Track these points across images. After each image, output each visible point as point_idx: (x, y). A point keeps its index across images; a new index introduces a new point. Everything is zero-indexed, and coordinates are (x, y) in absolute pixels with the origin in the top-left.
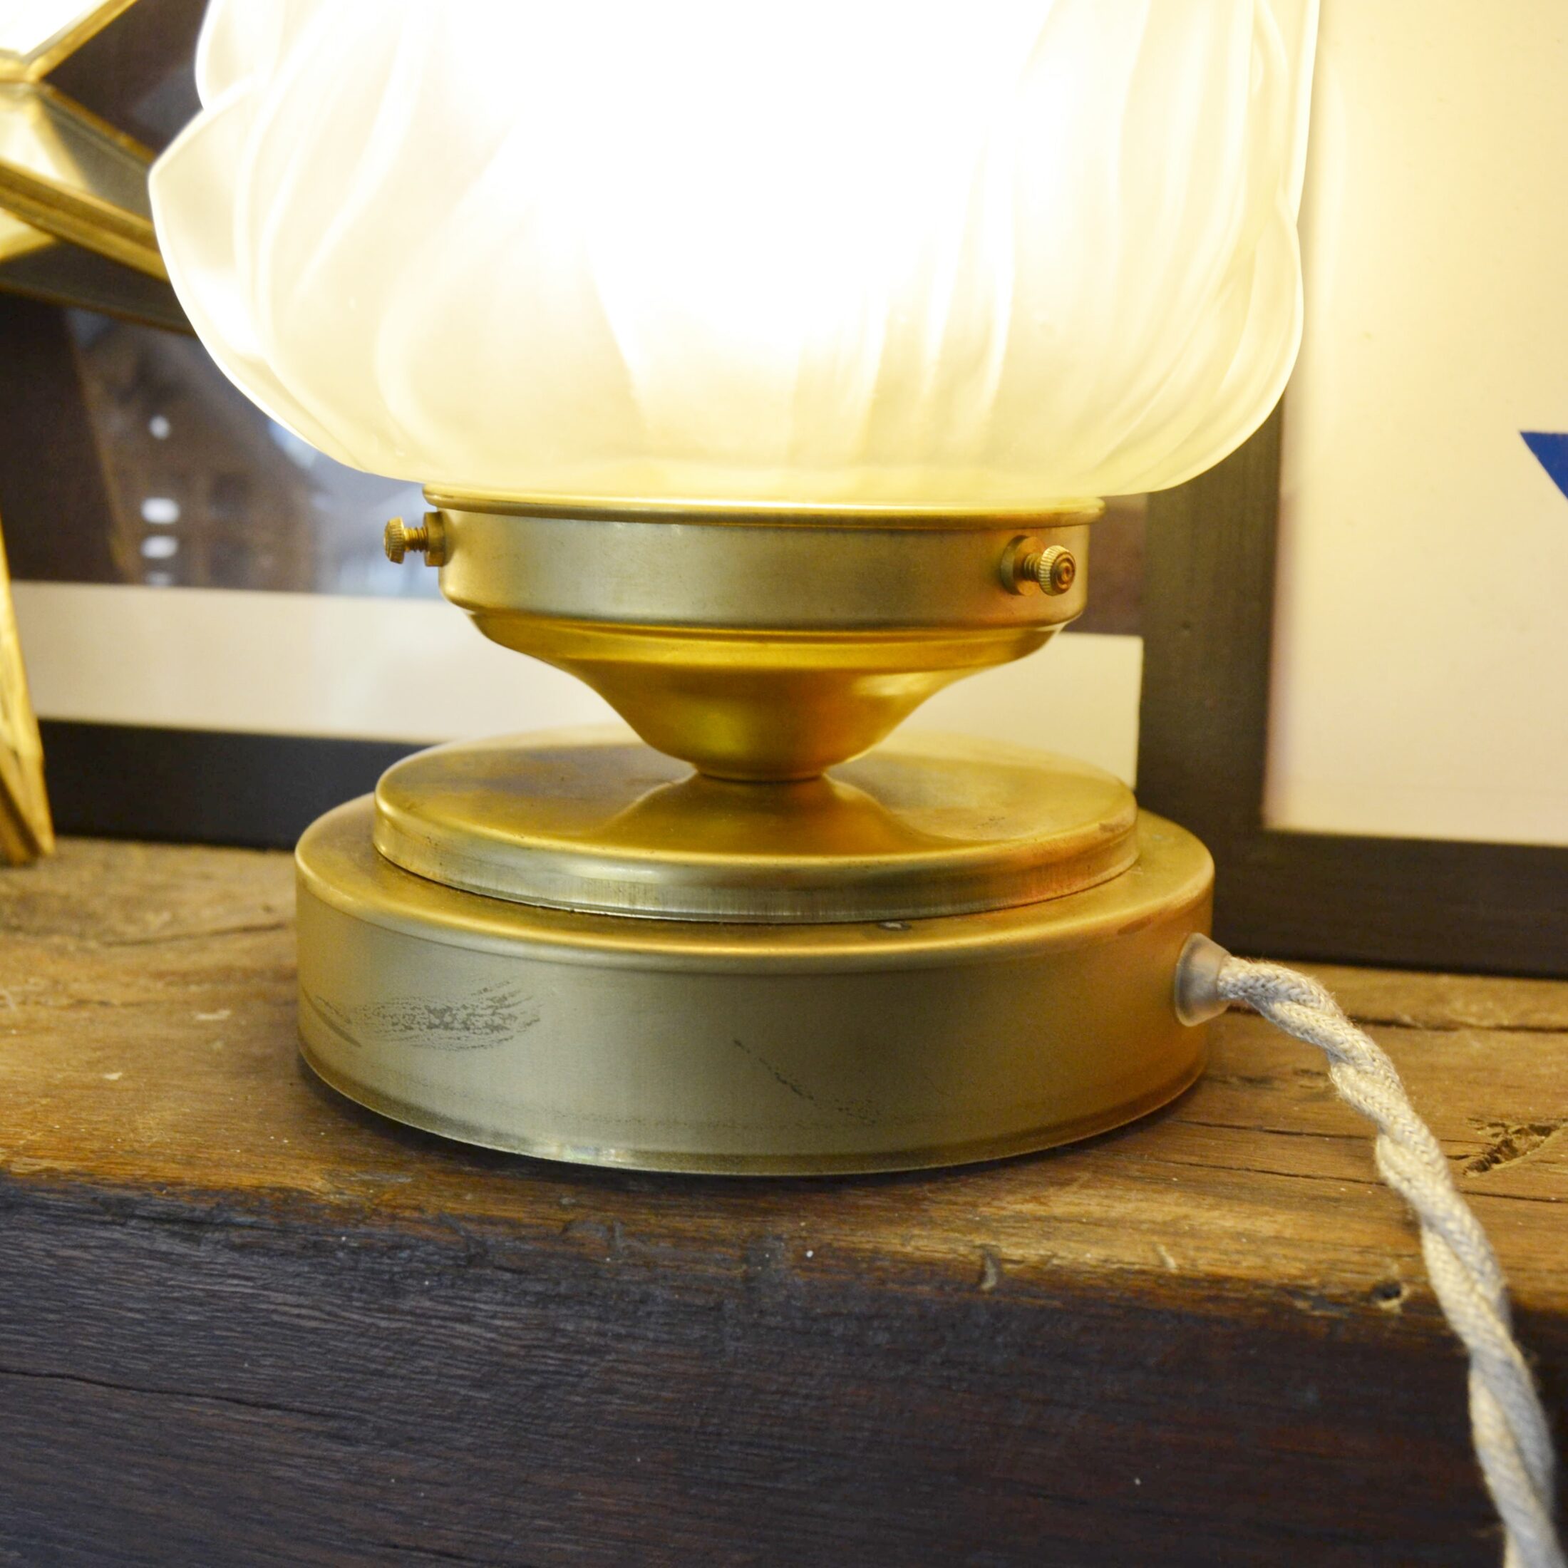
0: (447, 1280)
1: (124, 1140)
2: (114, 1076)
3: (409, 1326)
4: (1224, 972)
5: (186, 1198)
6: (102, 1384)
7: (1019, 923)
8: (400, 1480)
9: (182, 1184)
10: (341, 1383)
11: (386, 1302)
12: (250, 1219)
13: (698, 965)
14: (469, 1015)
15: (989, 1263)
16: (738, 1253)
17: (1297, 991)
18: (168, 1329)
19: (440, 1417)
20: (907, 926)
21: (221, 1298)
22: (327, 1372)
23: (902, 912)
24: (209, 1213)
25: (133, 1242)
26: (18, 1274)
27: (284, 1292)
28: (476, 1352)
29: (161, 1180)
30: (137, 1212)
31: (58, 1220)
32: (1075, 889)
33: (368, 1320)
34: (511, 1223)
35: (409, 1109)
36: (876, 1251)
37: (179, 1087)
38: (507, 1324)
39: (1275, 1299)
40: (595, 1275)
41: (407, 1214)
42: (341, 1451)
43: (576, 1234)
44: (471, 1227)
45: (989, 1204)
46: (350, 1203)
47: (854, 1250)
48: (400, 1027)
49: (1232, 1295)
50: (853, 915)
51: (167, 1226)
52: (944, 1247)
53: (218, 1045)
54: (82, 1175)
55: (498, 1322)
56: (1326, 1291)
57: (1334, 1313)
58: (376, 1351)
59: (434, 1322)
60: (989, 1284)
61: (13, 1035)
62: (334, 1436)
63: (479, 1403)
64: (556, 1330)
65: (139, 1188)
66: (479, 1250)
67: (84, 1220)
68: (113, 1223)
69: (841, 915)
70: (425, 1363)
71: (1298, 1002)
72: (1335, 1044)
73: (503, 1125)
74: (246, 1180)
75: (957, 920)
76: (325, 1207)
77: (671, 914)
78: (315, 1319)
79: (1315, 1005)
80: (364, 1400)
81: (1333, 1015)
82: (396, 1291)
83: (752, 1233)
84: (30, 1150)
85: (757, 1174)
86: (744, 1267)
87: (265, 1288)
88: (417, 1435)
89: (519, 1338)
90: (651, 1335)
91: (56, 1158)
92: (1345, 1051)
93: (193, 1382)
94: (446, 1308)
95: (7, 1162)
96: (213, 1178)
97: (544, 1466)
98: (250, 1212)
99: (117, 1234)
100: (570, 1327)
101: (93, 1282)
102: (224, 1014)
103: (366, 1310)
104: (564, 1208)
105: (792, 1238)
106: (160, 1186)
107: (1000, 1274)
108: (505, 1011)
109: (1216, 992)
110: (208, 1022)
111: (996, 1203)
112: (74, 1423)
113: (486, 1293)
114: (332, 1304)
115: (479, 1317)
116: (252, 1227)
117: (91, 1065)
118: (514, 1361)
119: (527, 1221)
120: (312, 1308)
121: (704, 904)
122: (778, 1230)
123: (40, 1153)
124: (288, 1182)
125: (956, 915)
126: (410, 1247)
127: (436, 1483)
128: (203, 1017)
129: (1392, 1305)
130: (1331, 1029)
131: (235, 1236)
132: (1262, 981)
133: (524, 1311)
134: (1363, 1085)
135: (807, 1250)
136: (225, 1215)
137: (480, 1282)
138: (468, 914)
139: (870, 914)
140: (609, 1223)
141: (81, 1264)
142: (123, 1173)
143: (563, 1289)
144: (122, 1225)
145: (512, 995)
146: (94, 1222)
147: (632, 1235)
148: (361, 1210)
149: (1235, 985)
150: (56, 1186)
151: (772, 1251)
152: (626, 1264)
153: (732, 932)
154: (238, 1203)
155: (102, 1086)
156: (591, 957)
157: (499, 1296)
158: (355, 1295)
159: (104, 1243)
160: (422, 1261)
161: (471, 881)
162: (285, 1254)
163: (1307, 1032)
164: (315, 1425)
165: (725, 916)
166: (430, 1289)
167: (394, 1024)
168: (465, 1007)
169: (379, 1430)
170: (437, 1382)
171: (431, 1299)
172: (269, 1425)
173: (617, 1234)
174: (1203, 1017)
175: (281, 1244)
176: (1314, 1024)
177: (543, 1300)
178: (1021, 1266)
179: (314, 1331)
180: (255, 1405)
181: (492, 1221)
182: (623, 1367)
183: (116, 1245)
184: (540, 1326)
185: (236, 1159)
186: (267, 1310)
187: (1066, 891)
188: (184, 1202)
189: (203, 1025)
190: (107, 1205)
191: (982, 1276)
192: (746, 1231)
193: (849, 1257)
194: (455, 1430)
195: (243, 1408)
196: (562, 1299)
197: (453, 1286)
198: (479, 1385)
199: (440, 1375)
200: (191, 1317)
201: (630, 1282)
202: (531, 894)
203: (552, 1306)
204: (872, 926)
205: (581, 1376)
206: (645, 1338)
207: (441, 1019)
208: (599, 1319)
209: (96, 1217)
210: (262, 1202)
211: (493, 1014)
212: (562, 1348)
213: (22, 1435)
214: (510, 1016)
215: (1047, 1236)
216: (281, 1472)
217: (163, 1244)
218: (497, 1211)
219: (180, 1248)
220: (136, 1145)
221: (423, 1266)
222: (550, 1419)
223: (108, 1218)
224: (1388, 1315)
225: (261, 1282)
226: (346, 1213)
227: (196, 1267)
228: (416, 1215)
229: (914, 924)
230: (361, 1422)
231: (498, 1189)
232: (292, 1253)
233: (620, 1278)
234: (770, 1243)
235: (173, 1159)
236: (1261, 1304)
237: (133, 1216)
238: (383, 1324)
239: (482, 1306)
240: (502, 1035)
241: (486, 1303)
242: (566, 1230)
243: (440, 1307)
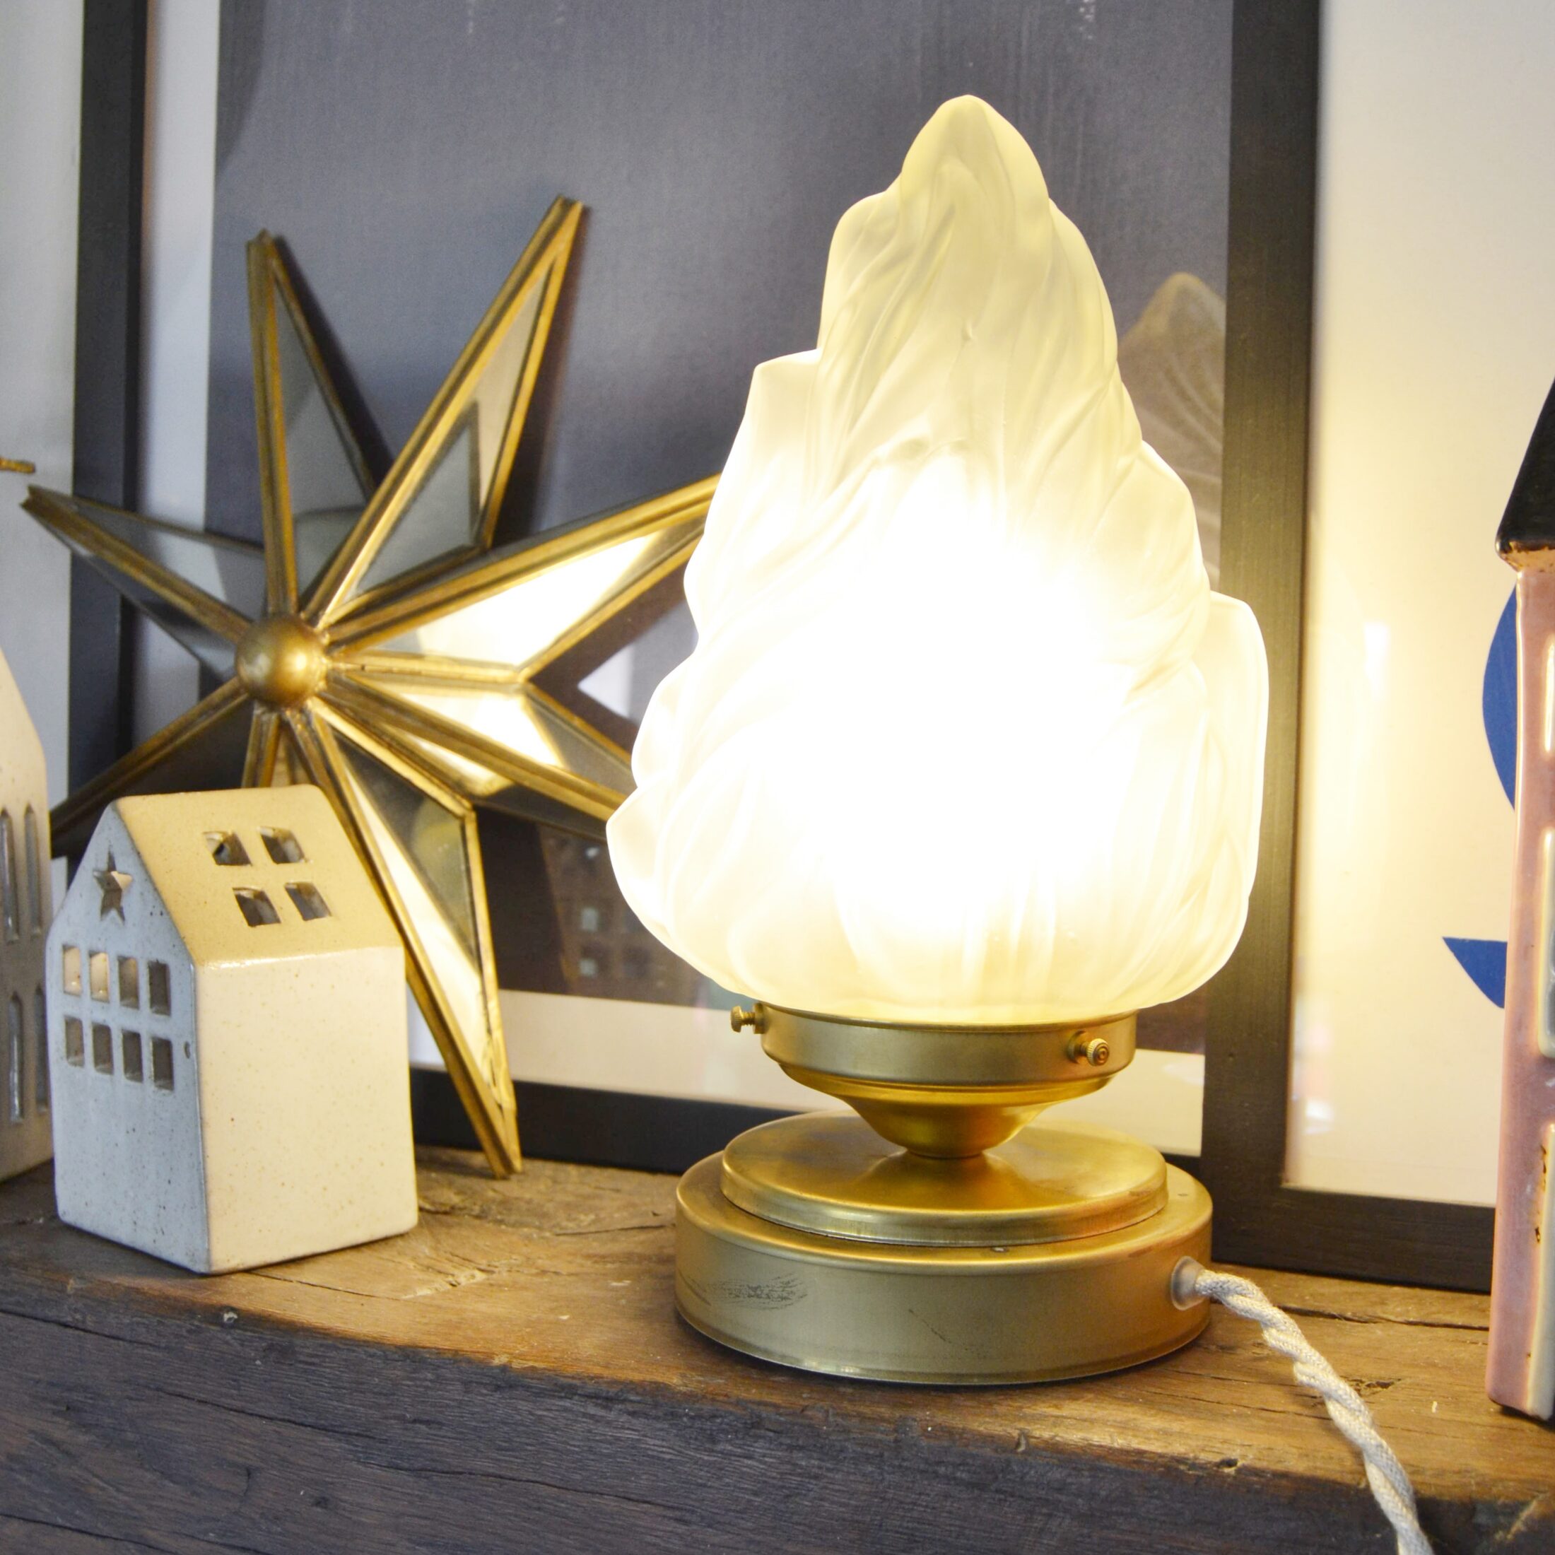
0: (740, 1436)
1: (572, 1353)
2: (565, 1317)
3: (720, 1460)
4: (1200, 1278)
5: (605, 1385)
6: (555, 1487)
7: (1069, 1250)
8: (713, 1545)
9: (602, 1378)
10: (683, 1491)
11: (708, 1446)
12: (638, 1398)
13: (890, 1268)
14: (770, 1291)
15: (1023, 1438)
16: (893, 1426)
17: (1240, 1288)
18: (592, 1457)
19: (734, 1511)
20: (1007, 1250)
21: (621, 1441)
22: (676, 1484)
23: (1005, 1242)
24: (617, 1394)
25: (575, 1408)
26: (514, 1424)
27: (655, 1439)
28: (755, 1475)
29: (592, 1375)
30: (579, 1392)
31: (537, 1395)
32: (1111, 1229)
33: (698, 1456)
34: (776, 1406)
35: (736, 1340)
36: (964, 1429)
37: (602, 1325)
38: (771, 1460)
39: (1169, 1463)
40: (819, 1436)
41: (721, 1398)
42: (682, 1529)
43: (809, 1413)
44: (755, 1407)
45: (1029, 1407)
46: (691, 1391)
47: (954, 1428)
48: (733, 1296)
49: (1145, 1460)
50: (978, 1243)
51: (594, 1400)
52: (1000, 1429)
53: (623, 1302)
54: (550, 1370)
55: (766, 1459)
56: (1197, 1461)
57: (1200, 1473)
58: (702, 1473)
59: (733, 1458)
60: (1022, 1449)
61: (505, 1291)
62: (678, 1520)
63: (756, 1504)
64: (795, 1465)
65: (580, 1379)
66: (758, 1420)
67: (550, 1395)
68: (566, 1397)
69: (971, 1242)
70: (727, 1480)
71: (1241, 1295)
72: (1263, 1317)
73: (788, 1351)
74: (636, 1377)
75: (1036, 1247)
76: (678, 1393)
77: (879, 1240)
78: (671, 1454)
79: (1251, 1296)
80: (696, 1500)
81: (1261, 1301)
82: (713, 1439)
83: (901, 1416)
84: (522, 1356)
85: (921, 1383)
86: (896, 1435)
87: (645, 1436)
88: (722, 1520)
89: (777, 1469)
90: (845, 1469)
91: (536, 1361)
92: (1269, 1320)
93: (605, 1487)
94: (739, 1450)
95: (510, 1362)
96: (619, 1375)
97: (789, 1540)
98: (637, 1394)
99: (567, 1403)
100: (804, 1463)
101: (554, 1430)
102: (627, 1282)
103: (696, 1449)
104: (804, 1399)
105: (921, 1420)
106: (592, 1378)
107: (1028, 1444)
108: (789, 1289)
109: (1195, 1290)
110: (617, 1287)
111: (1034, 1407)
112: (539, 1509)
113: (761, 1443)
114: (680, 1446)
115: (757, 1456)
116: (639, 1402)
117: (552, 1310)
118: (775, 1482)
119: (784, 1405)
120: (669, 1448)
121: (896, 1235)
122: (914, 1416)
123: (528, 1358)
124: (659, 1379)
125: (1036, 1244)
126: (721, 1416)
127: (732, 1548)
128: (615, 1284)
129: (1231, 1470)
130: (1260, 1308)
131: (630, 1407)
132: (1220, 1284)
133: (780, 1453)
134: (1282, 1337)
135: (928, 1427)
136: (625, 1395)
137: (758, 1437)
138: (770, 1235)
139: (987, 1243)
140: (826, 1408)
141: (546, 1419)
142: (570, 1371)
143: (800, 1443)
144: (570, 1399)
145: (793, 1281)
146: (554, 1396)
147: (837, 1414)
148: (696, 1396)
149: (1205, 1287)
150: (536, 1376)
151: (911, 1427)
152: (834, 1431)
153: (909, 1251)
154: (633, 1389)
155: (558, 1322)
156: (834, 1262)
157: (767, 1445)
158: (692, 1441)
159: (560, 1408)
160: (727, 1424)
161: (773, 1216)
162: (656, 1418)
163: (1247, 1312)
164: (670, 1513)
165: (908, 1242)
166: (731, 1440)
167: (730, 1294)
168: (768, 1286)
169: (703, 1518)
170: (733, 1491)
171: (732, 1445)
172: (645, 1513)
173: (830, 1414)
174: (1191, 1304)
175: (653, 1412)
176: (1250, 1306)
177: (791, 1448)
178: (1039, 1440)
179: (670, 1460)
180: (637, 1501)
181: (766, 1404)
182: (831, 1486)
183: (566, 1410)
184: (788, 1462)
185: (632, 1366)
186: (645, 1448)
187: (1105, 1231)
188: (604, 1387)
189: (615, 1289)
190: (563, 1387)
191: (1018, 1444)
192: (898, 1415)
193: (950, 1432)
194: (743, 1519)
195: (631, 1503)
196: (801, 1448)
197: (743, 1439)
198: (755, 1494)
199: (735, 1486)
200: (605, 1451)
201: (836, 1440)
202: (805, 1226)
203: (795, 1451)
204: (986, 1250)
205: (809, 1490)
206: (843, 1471)
207: (755, 1292)
208: (819, 1459)
209: (556, 1394)
210: (645, 1390)
211: (783, 1291)
212: (800, 1475)
213: (510, 1514)
214: (792, 1292)
215: (1055, 1425)
216: (649, 1539)
217: (592, 1410)
218: (767, 1399)
219: (601, 1412)
220: (578, 1356)
221: (727, 1427)
222: (793, 1513)
223: (563, 1394)
224: (1228, 1475)
225: (642, 1433)
226: (690, 1397)
227: (609, 1423)
228: (726, 1399)
229: (1011, 1249)
230: (693, 1512)
231: (769, 1387)
232: (659, 1418)
233: (830, 1438)
234: (910, 1422)
235: (598, 1364)
236: (1162, 1466)
237: (576, 1394)
238: (706, 1458)
239: (757, 1450)
240: (788, 1302)
241: (759, 1448)
242: (803, 1411)
243: (735, 1450)
